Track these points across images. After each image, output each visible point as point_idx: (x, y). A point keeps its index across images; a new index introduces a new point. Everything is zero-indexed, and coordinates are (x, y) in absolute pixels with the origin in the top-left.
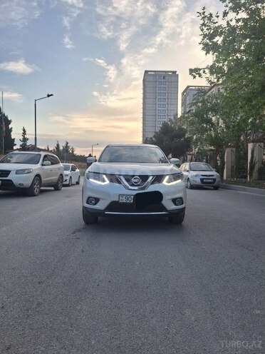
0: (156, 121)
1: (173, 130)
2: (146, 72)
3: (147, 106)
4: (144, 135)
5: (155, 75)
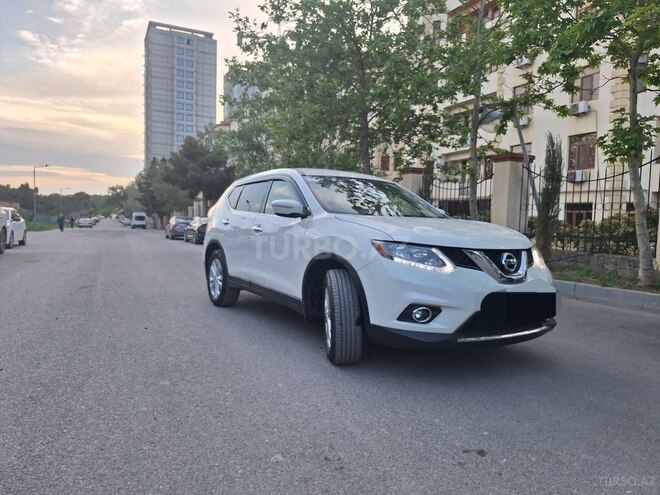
0: (172, 123)
1: (203, 151)
2: (152, 25)
3: (154, 91)
4: (148, 150)
5: (170, 35)
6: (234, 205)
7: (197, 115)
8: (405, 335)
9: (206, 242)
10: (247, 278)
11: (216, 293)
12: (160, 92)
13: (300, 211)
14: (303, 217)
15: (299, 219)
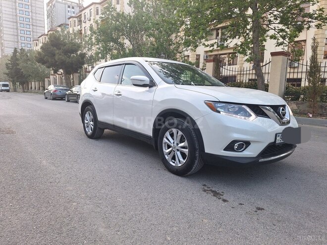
0: (17, 29)
6: (98, 79)
7: (33, 25)
8: (230, 159)
9: (81, 101)
10: (112, 123)
11: (90, 132)
12: (8, 9)
13: (148, 83)
14: (150, 86)
15: (147, 88)
